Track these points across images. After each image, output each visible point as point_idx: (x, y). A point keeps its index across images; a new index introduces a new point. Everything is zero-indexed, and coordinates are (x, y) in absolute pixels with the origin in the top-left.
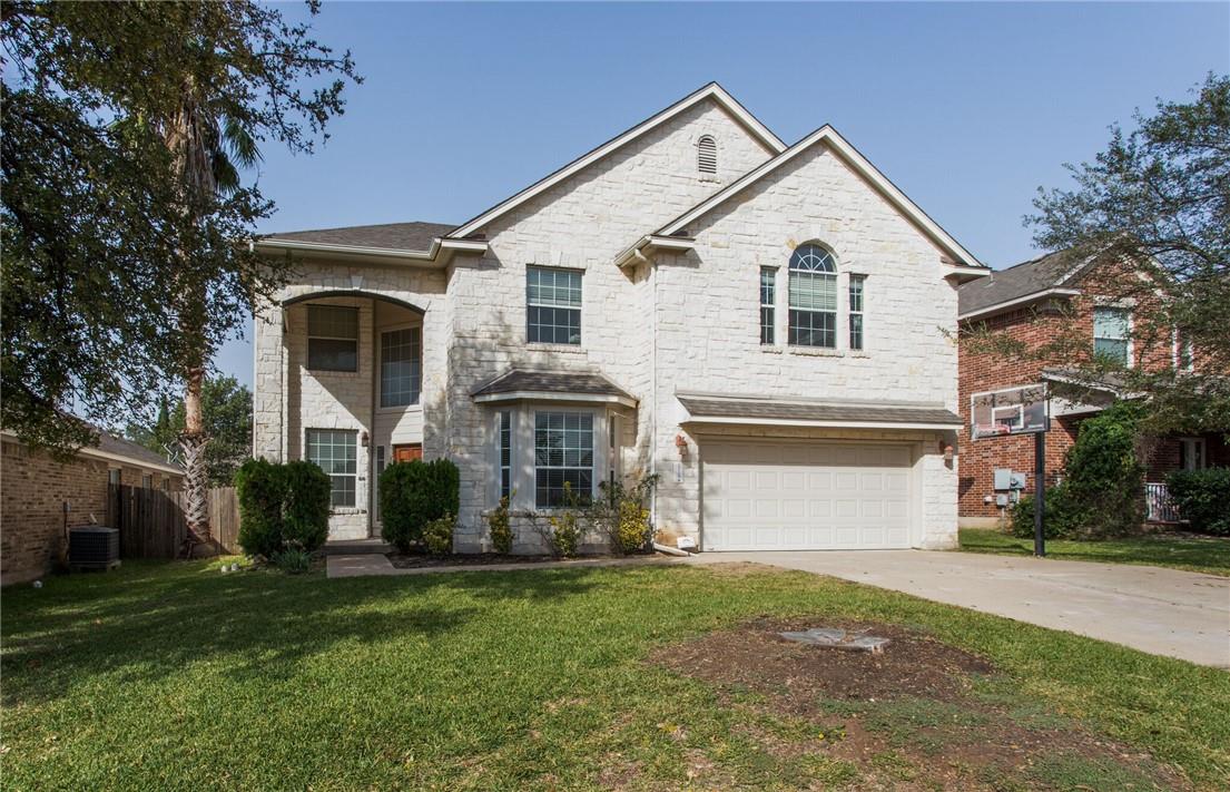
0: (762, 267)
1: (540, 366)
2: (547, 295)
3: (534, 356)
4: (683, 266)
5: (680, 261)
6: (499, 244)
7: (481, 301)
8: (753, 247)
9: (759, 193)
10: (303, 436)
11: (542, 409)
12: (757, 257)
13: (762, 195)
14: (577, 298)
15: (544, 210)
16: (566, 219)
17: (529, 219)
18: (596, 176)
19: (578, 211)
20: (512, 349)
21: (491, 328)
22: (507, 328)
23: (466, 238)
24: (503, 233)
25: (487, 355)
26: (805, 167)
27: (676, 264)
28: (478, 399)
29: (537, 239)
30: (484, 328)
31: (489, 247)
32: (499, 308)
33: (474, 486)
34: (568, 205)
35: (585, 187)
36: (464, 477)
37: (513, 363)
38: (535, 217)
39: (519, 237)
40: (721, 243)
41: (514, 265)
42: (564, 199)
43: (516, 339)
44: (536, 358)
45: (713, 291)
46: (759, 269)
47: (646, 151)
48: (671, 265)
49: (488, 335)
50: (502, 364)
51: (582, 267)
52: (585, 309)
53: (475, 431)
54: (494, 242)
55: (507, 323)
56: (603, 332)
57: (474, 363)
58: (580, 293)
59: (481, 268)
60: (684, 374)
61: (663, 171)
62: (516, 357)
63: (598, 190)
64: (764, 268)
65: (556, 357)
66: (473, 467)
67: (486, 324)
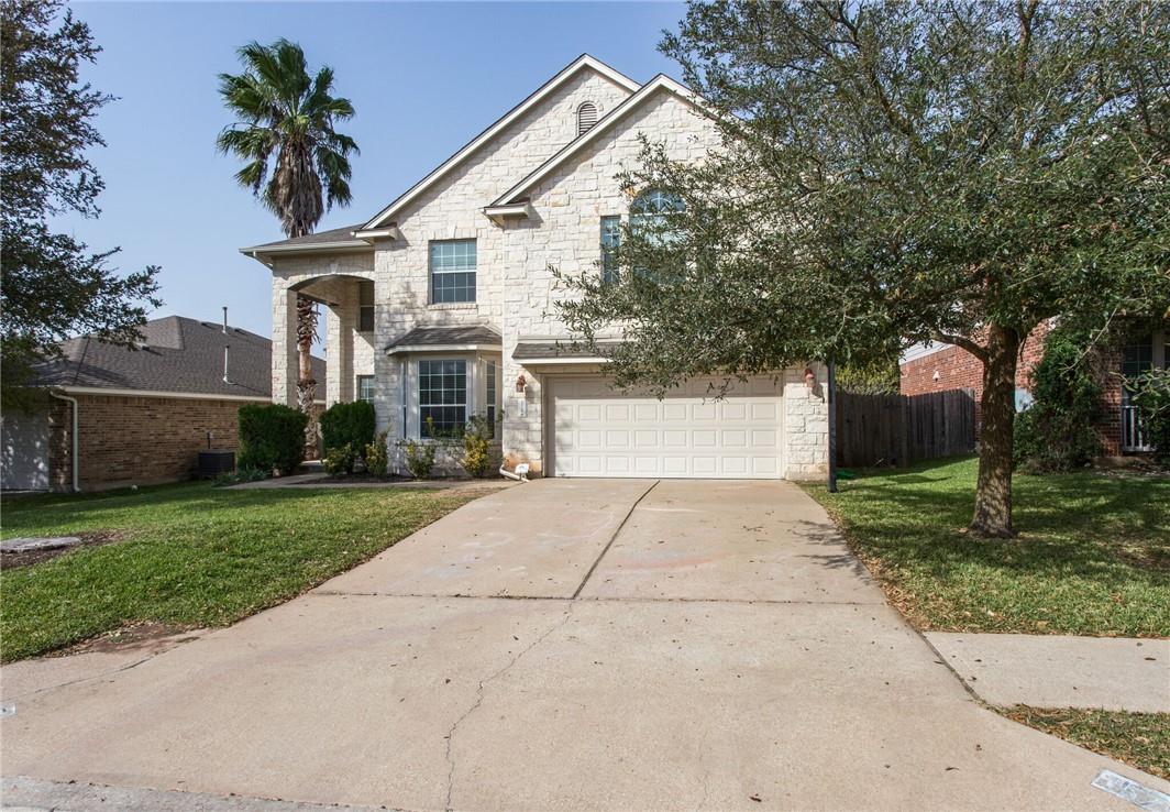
0: (602, 217)
1: (438, 323)
2: (448, 264)
3: (434, 315)
4: (525, 227)
5: (522, 224)
6: (408, 228)
7: (393, 275)
8: (592, 201)
9: (599, 150)
10: (355, 381)
11: (425, 359)
12: (597, 209)
13: (602, 152)
14: (473, 262)
15: (442, 195)
16: (461, 199)
17: (431, 204)
18: (485, 159)
19: (469, 190)
20: (417, 311)
21: (401, 295)
22: (413, 295)
23: (378, 227)
24: (410, 219)
25: (398, 318)
26: (648, 118)
27: (519, 227)
28: (391, 352)
29: (437, 219)
30: (395, 296)
31: (399, 232)
32: (406, 279)
33: (389, 421)
34: (461, 187)
35: (476, 169)
36: (381, 414)
37: (417, 321)
38: (436, 201)
39: (423, 219)
40: (561, 202)
41: (419, 243)
42: (458, 182)
43: (419, 303)
44: (435, 316)
45: (553, 246)
46: (599, 219)
47: (529, 127)
48: (514, 229)
49: (398, 301)
50: (409, 324)
51: (473, 236)
52: (480, 271)
53: (389, 379)
54: (402, 228)
55: (413, 290)
56: (492, 289)
57: (387, 325)
58: (476, 257)
59: (393, 249)
60: (527, 322)
61: (544, 142)
62: (420, 317)
63: (487, 170)
64: (604, 218)
65: (450, 315)
66: (388, 406)
67: (397, 293)
